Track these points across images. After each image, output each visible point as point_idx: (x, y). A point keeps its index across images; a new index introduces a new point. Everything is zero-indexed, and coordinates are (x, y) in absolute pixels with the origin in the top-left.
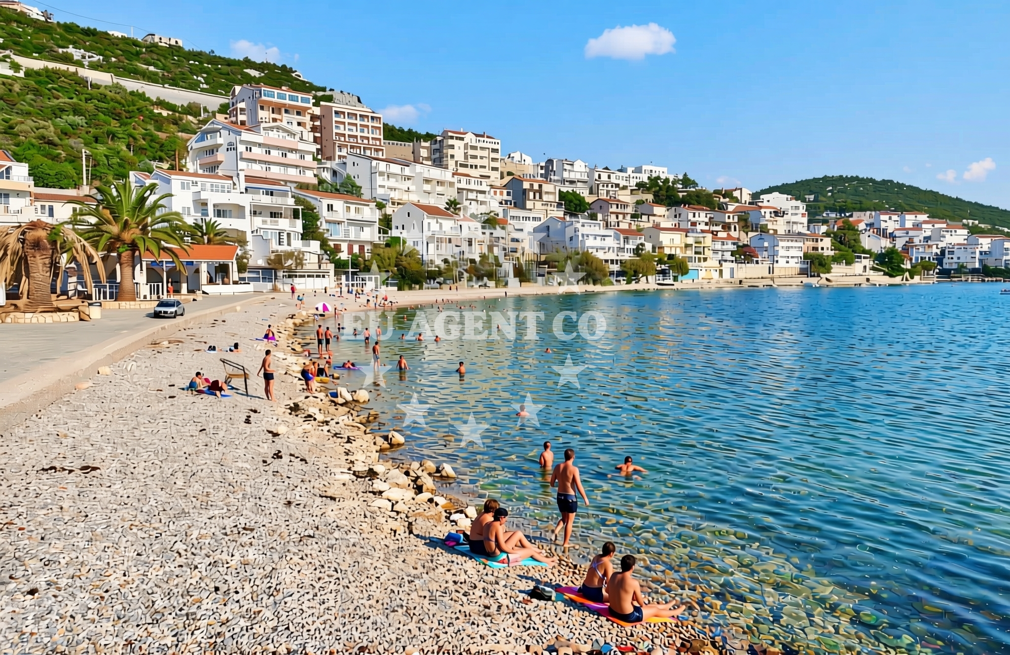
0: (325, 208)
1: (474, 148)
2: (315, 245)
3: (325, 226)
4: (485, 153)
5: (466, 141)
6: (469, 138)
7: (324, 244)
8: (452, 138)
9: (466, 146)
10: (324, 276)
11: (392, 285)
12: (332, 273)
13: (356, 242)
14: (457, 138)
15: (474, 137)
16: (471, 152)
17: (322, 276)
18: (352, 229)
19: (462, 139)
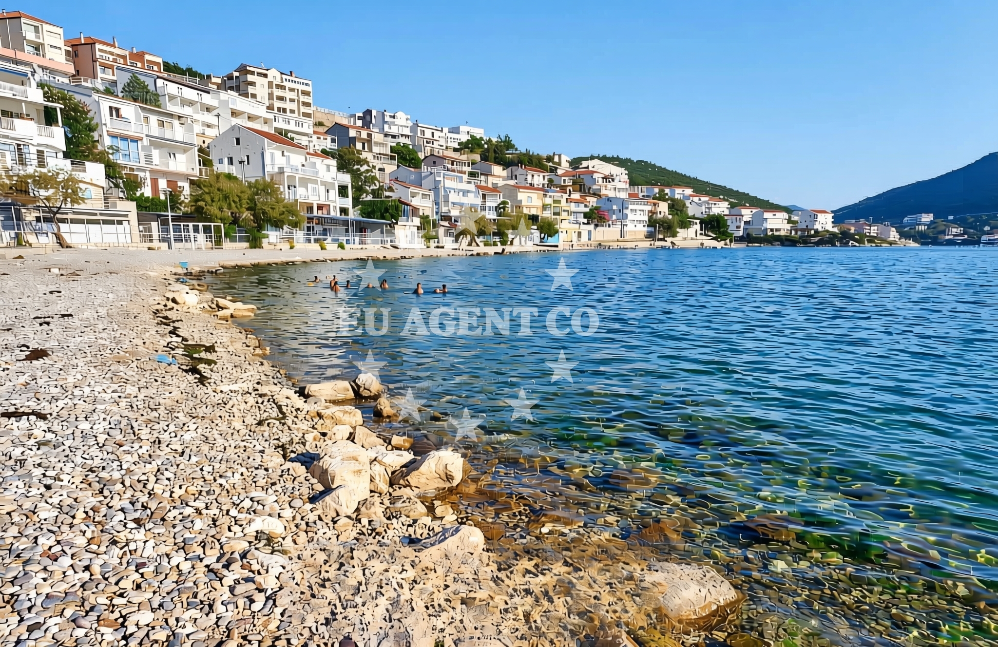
0: (105, 111)
1: (281, 87)
2: (95, 172)
3: (108, 141)
4: (293, 95)
5: (270, 78)
6: (274, 74)
7: (112, 172)
8: (252, 73)
9: (270, 84)
10: (120, 223)
11: (241, 240)
12: (133, 216)
13: (165, 174)
14: (259, 74)
15: (278, 75)
16: (277, 92)
17: (117, 220)
18: (156, 153)
19: (265, 76)
